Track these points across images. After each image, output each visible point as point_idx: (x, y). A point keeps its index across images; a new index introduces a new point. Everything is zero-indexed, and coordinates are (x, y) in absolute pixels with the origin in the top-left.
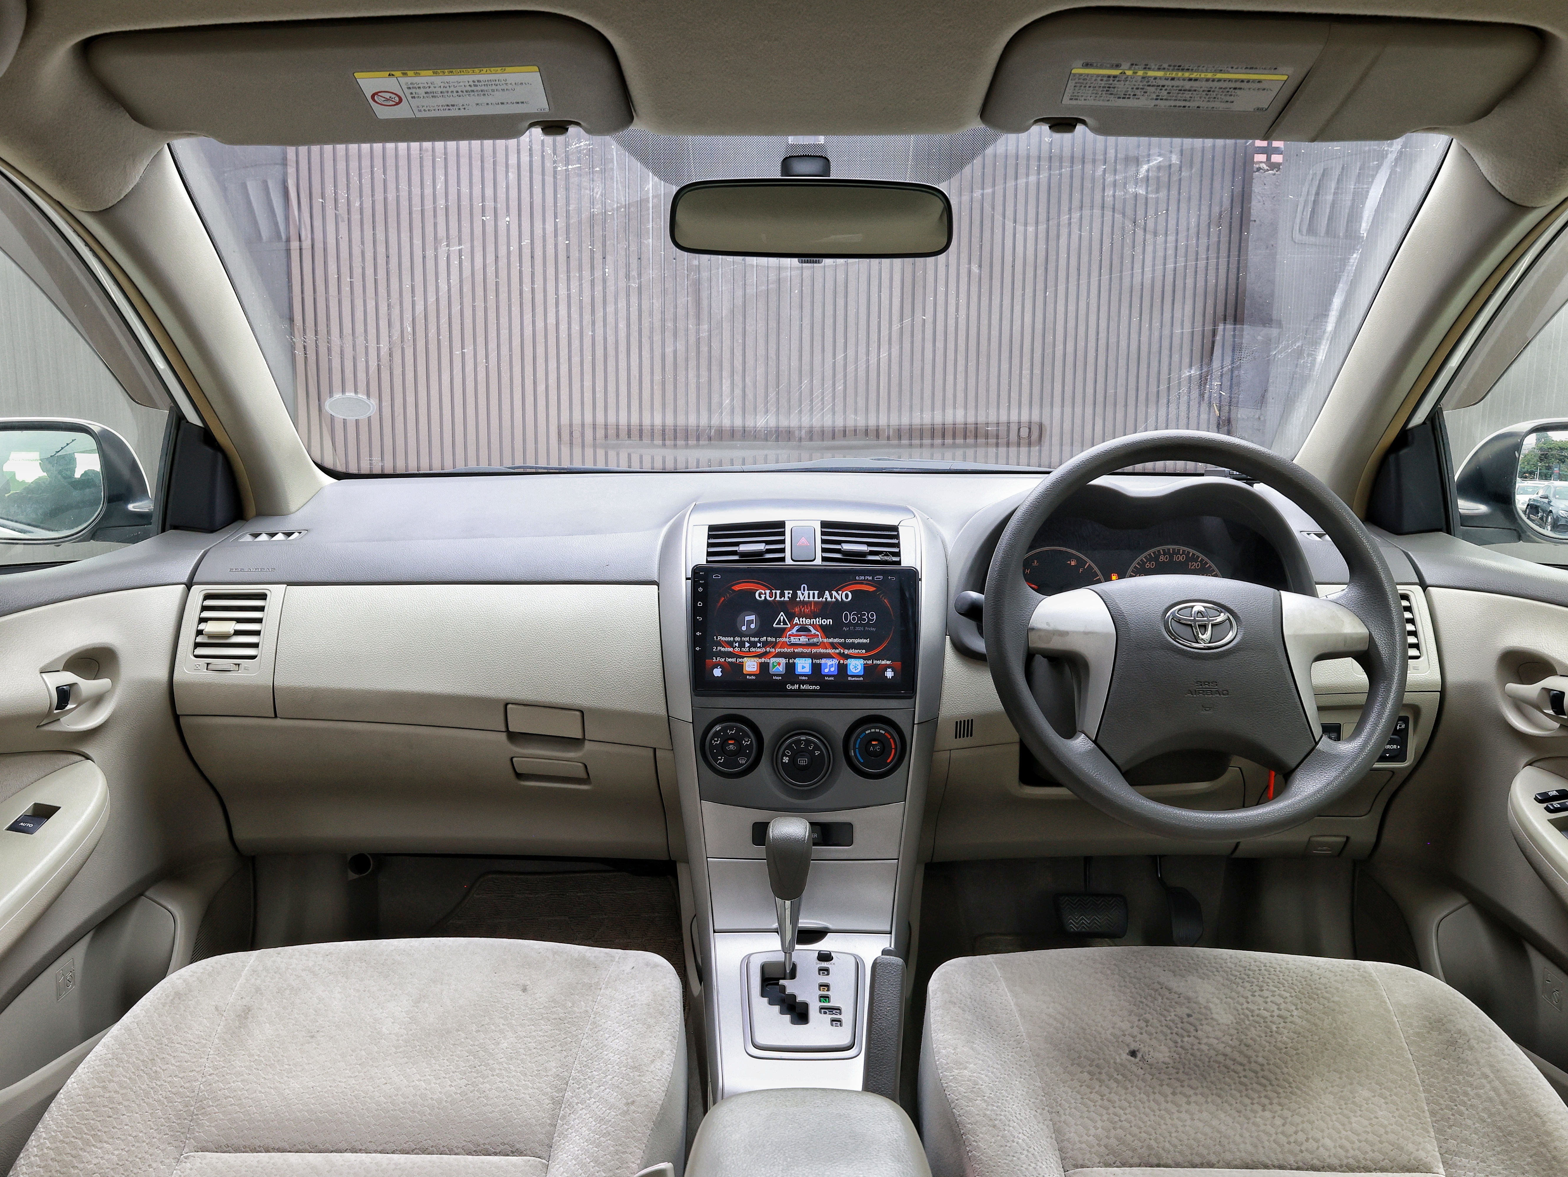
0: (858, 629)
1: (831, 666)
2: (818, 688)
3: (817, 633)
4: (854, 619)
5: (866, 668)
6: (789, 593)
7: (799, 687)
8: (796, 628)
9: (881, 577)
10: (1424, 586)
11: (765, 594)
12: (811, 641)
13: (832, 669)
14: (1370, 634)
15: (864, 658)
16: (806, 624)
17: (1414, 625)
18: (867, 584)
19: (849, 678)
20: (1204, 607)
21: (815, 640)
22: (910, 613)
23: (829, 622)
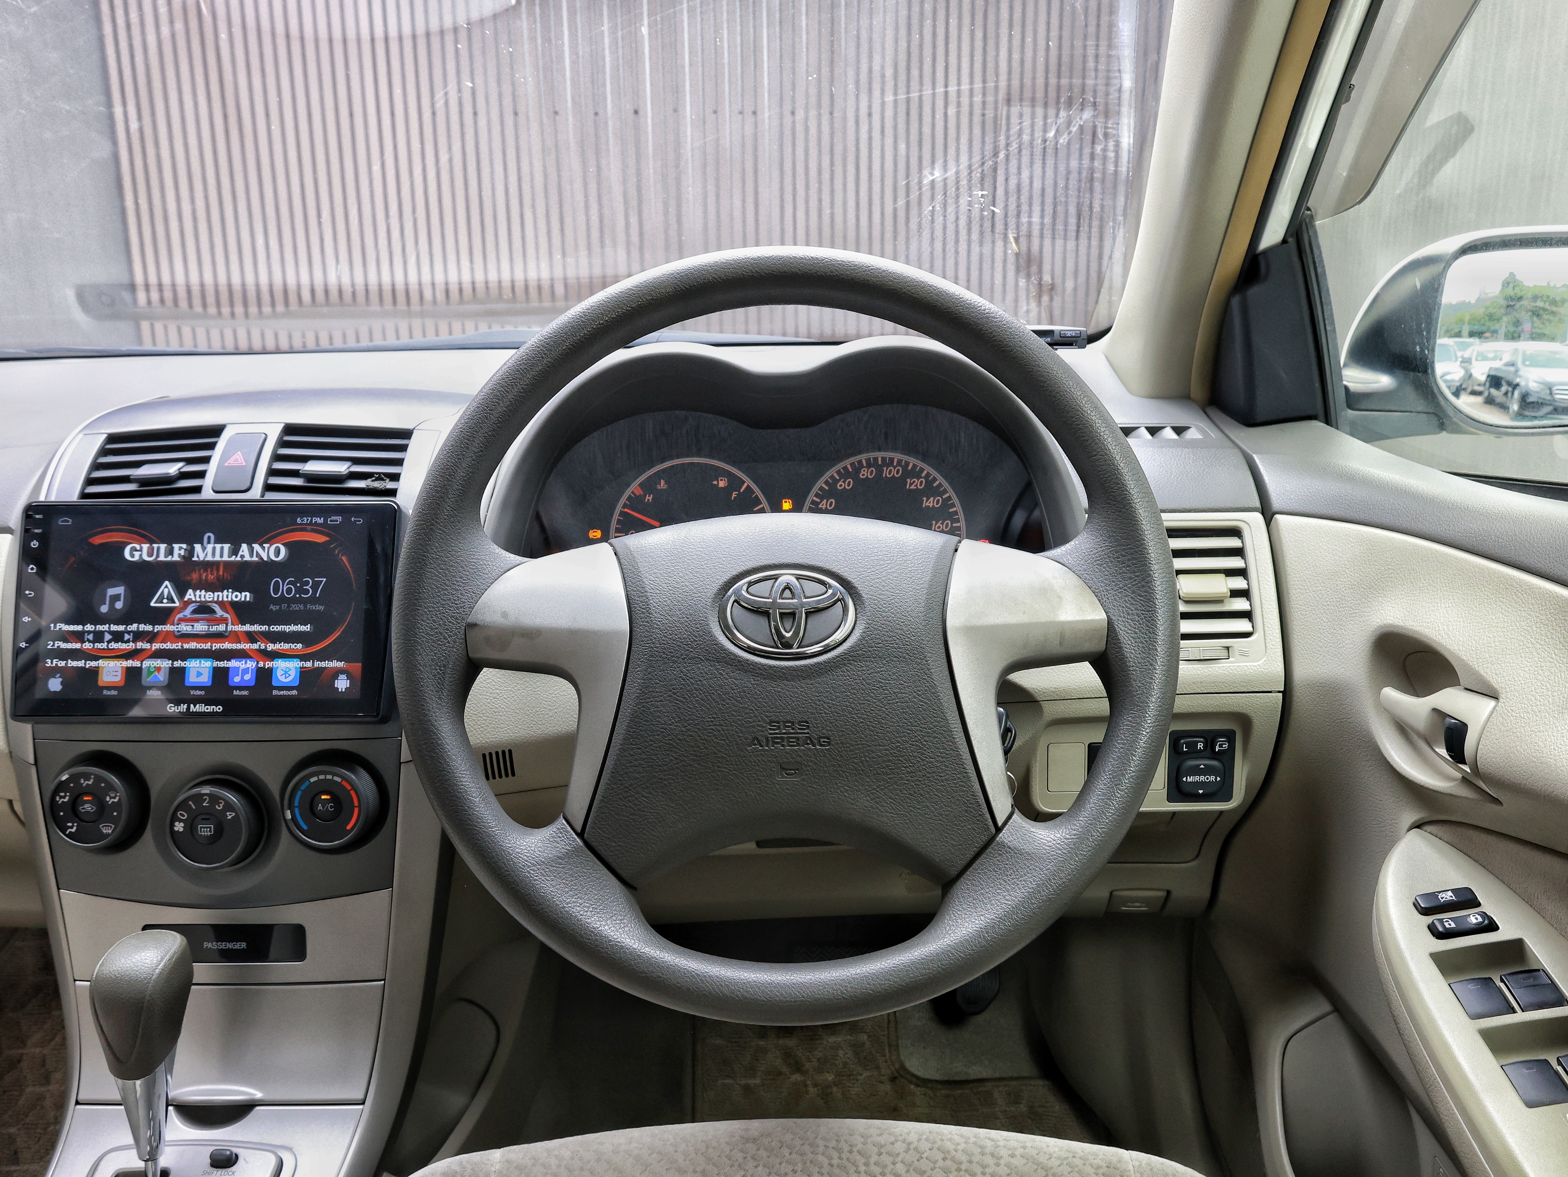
0: (295, 607)
1: (246, 671)
2: (219, 709)
3: (226, 615)
4: (289, 591)
5: (304, 673)
6: (180, 548)
7: (188, 708)
8: (191, 608)
9: (339, 519)
10: (1268, 513)
11: (141, 550)
12: (214, 629)
13: (247, 677)
14: (1110, 623)
15: (303, 658)
16: (206, 602)
17: (1247, 580)
18: (313, 531)
19: (275, 692)
20: (798, 578)
21: (221, 628)
22: (382, 579)
23: (245, 596)
